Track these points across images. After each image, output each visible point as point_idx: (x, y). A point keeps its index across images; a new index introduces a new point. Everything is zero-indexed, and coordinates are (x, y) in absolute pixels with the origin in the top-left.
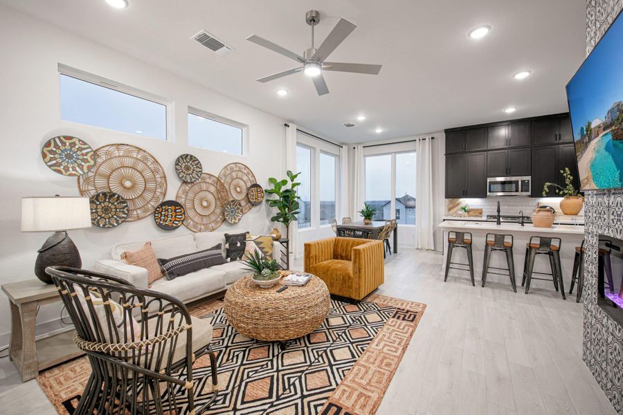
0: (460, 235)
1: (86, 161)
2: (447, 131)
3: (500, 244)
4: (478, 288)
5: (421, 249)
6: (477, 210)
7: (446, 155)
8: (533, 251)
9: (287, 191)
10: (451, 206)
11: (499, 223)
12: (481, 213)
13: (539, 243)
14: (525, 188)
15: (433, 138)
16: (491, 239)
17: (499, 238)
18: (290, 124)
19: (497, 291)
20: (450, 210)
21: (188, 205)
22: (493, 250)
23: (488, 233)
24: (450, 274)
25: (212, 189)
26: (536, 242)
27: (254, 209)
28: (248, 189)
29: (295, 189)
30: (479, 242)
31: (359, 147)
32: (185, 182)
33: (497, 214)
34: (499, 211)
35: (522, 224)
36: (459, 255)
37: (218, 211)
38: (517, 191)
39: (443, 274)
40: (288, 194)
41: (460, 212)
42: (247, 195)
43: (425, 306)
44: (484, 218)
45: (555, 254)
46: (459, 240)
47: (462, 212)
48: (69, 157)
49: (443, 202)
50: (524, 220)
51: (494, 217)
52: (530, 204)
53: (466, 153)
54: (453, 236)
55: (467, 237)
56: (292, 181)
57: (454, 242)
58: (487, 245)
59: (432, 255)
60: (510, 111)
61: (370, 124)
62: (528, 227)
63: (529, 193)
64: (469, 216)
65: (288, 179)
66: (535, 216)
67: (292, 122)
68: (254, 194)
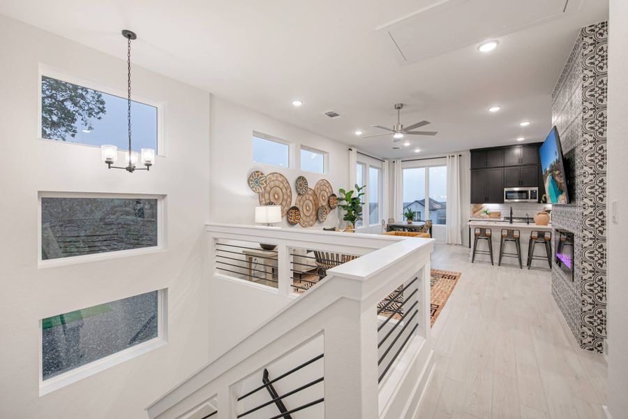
0: (483, 230)
1: (262, 184)
2: (472, 151)
3: (511, 236)
4: (496, 267)
5: (451, 244)
6: (496, 213)
7: (472, 169)
8: (534, 241)
9: (354, 199)
10: (476, 209)
11: (511, 222)
12: (499, 215)
13: (537, 235)
14: (533, 196)
15: (460, 156)
16: (505, 233)
17: (511, 232)
18: (353, 149)
19: (509, 268)
20: (474, 212)
21: (301, 209)
22: (506, 240)
23: (502, 229)
24: (476, 259)
25: (311, 198)
26: (535, 235)
27: (332, 211)
28: (329, 197)
29: (360, 197)
30: (496, 236)
31: (398, 161)
32: (299, 194)
33: (509, 216)
34: (511, 213)
35: (528, 223)
36: (482, 245)
37: (314, 213)
38: (527, 198)
39: (471, 259)
40: (355, 201)
41: (483, 215)
42: (329, 201)
43: (460, 274)
44: (502, 219)
45: (548, 242)
46: (483, 234)
47: (485, 214)
48: (257, 182)
49: (469, 207)
50: (528, 220)
51: (508, 218)
52: (538, 208)
53: (487, 168)
54: (478, 231)
55: (488, 232)
56: (359, 191)
57: (479, 235)
58: (502, 237)
59: (460, 248)
60: (521, 139)
61: (412, 147)
62: (532, 225)
63: (537, 200)
64: (490, 218)
65: (355, 190)
66: (536, 217)
67: (354, 146)
68: (332, 201)
